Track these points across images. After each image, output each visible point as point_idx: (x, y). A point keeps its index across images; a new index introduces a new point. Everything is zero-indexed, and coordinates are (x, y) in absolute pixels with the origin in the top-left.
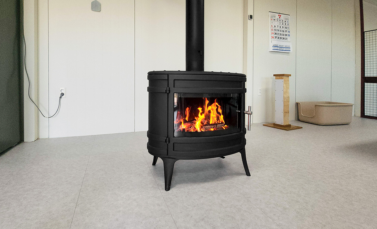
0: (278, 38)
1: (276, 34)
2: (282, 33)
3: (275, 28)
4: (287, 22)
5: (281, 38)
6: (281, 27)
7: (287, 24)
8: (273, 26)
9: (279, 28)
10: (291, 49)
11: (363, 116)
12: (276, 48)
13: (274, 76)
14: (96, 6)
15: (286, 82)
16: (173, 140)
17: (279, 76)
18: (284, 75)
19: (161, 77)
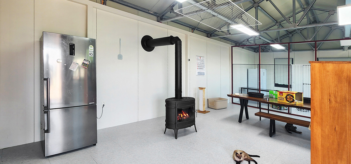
0: (200, 68)
3: (198, 64)
4: (203, 60)
7: (203, 62)
10: (205, 74)
11: (233, 103)
12: (199, 74)
13: (199, 88)
14: (120, 57)
15: (204, 92)
16: (177, 123)
17: (201, 88)
18: (203, 88)
19: (173, 103)
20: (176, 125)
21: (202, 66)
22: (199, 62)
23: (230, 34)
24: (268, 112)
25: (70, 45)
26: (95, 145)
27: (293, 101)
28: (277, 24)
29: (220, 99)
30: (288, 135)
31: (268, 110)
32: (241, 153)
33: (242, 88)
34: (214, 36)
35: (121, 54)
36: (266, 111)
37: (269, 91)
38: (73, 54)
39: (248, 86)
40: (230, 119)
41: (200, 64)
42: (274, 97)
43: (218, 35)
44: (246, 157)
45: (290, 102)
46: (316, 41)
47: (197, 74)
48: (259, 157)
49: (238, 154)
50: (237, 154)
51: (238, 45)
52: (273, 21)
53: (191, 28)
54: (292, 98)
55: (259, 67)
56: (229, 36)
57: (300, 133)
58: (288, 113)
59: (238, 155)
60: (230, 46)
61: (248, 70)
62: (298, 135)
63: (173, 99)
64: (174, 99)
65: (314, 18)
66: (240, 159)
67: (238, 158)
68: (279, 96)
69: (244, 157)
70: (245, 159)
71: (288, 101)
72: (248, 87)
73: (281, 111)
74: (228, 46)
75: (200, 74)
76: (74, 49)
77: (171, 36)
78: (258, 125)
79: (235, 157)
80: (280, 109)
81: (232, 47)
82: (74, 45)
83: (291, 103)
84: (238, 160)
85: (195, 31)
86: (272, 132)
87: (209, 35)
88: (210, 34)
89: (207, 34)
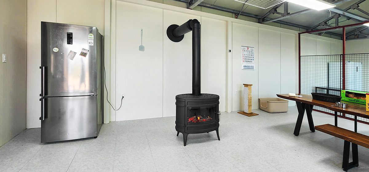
0: (247, 61)
1: (245, 59)
2: (249, 58)
3: (245, 56)
4: (252, 52)
5: (248, 61)
6: (249, 55)
7: (252, 53)
8: (244, 55)
9: (247, 56)
10: (254, 68)
12: (245, 67)
13: (243, 84)
14: (142, 48)
16: (187, 126)
17: (246, 85)
18: (249, 85)
20: (186, 128)
21: (251, 58)
22: (246, 53)
23: (288, 14)
25: (67, 34)
26: (96, 137)
33: (316, 88)
35: (143, 45)
38: (71, 43)
39: (328, 85)
43: (273, 19)
47: (243, 68)
51: (310, 31)
55: (344, 58)
56: (286, 17)
60: (297, 33)
61: (328, 64)
63: (189, 95)
64: (191, 96)
72: (328, 87)
74: (293, 34)
75: (247, 67)
76: (72, 38)
81: (299, 34)
82: (72, 34)
85: (239, 16)
86: (349, 162)
87: (261, 20)
89: (259, 19)
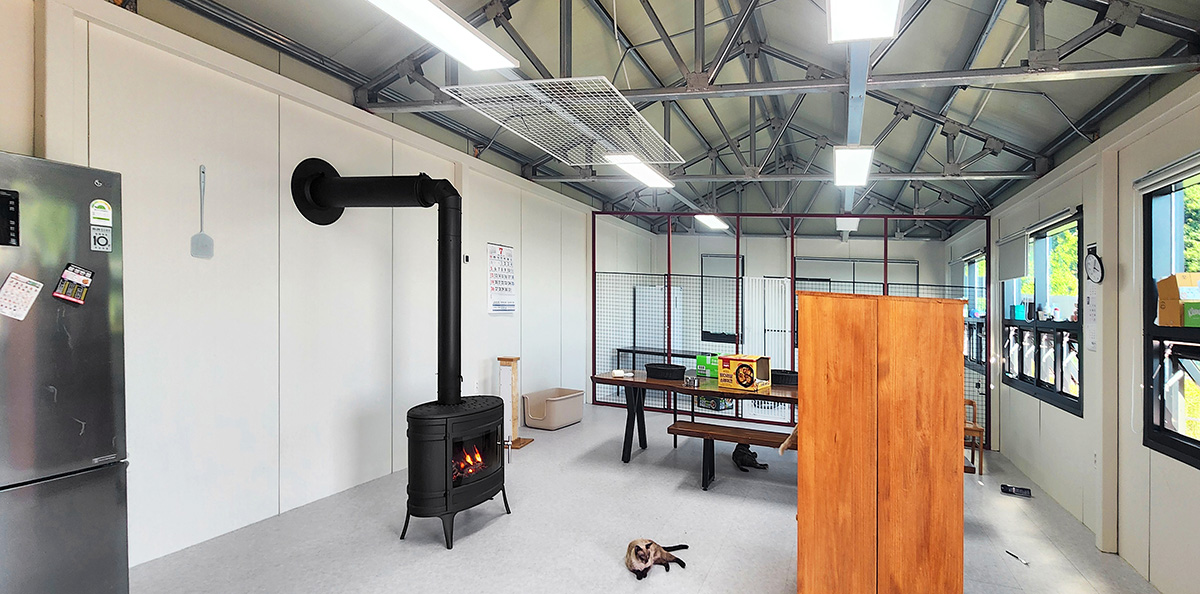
0: (500, 289)
1: (496, 282)
2: (504, 280)
3: (495, 272)
4: (510, 260)
5: (503, 289)
6: (504, 270)
7: (510, 264)
8: (493, 269)
10: (515, 307)
11: (595, 402)
12: (497, 308)
13: (499, 359)
14: (201, 246)
15: (514, 371)
16: (452, 491)
17: (506, 361)
18: (512, 360)
19: (436, 422)
20: (450, 498)
21: (508, 280)
22: (497, 264)
23: (594, 173)
24: (693, 419)
27: (752, 382)
28: (711, 154)
29: (562, 392)
30: (742, 476)
31: (693, 414)
32: (648, 547)
33: (619, 350)
34: (548, 176)
35: (205, 231)
36: (688, 419)
37: (695, 357)
38: (13, 241)
39: (635, 343)
40: (596, 456)
41: (499, 272)
42: (708, 374)
43: (560, 175)
44: (659, 555)
45: (745, 386)
46: (793, 216)
47: (491, 308)
48: (686, 547)
49: (641, 550)
50: (638, 549)
51: (609, 208)
52: (702, 144)
53: (472, 139)
54: (749, 373)
55: (669, 282)
56: (590, 180)
57: (764, 467)
58: (737, 418)
59: (641, 553)
60: (589, 210)
61: (634, 289)
62: (760, 472)
63: (433, 408)
64: (437, 407)
65: (788, 148)
66: (647, 561)
67: (642, 559)
68: (721, 370)
69: (655, 555)
70: (656, 563)
71: (741, 383)
72: (636, 346)
73: (720, 413)
75: (501, 308)
76: (15, 216)
77: (423, 175)
78: (670, 462)
79: (634, 560)
80: (717, 409)
81: (594, 213)
82: (15, 197)
83: (748, 388)
84: (640, 566)
85: (487, 152)
86: (707, 477)
87: (529, 171)
88: (531, 165)
89: (523, 166)
